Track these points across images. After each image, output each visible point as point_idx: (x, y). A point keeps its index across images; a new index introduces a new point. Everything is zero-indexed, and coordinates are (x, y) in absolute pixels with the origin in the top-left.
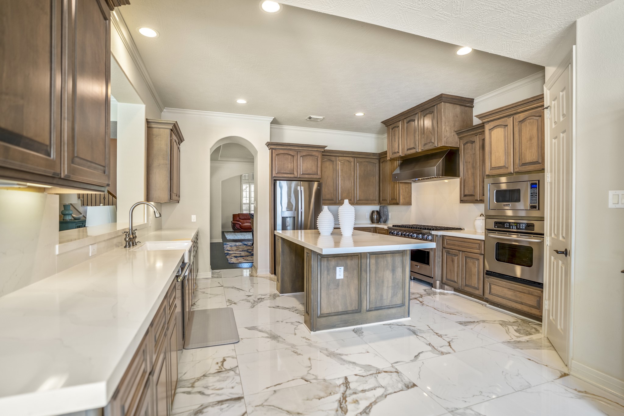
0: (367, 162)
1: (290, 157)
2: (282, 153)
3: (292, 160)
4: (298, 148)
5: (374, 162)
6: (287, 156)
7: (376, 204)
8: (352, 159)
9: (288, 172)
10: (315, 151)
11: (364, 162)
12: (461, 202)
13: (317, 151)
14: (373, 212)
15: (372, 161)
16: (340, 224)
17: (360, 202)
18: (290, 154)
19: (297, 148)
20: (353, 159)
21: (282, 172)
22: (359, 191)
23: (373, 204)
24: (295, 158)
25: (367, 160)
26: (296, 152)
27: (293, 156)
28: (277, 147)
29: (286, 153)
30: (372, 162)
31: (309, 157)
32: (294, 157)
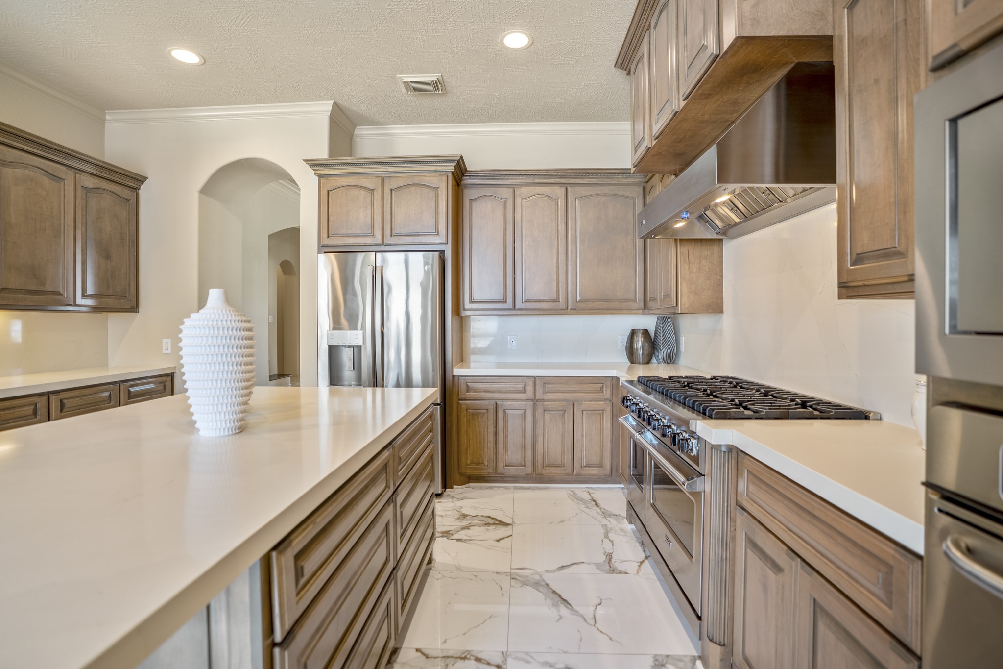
0: (606, 194)
1: (363, 193)
2: (344, 184)
3: (368, 199)
4: (385, 170)
5: (629, 194)
6: (355, 192)
7: (634, 312)
8: (559, 192)
9: (358, 232)
10: (429, 172)
11: (597, 195)
12: (844, 291)
13: (436, 171)
14: (633, 333)
15: (621, 193)
16: (186, 390)
17: (583, 305)
18: (364, 185)
19: (381, 170)
20: (563, 190)
21: (344, 231)
22: (581, 276)
23: (625, 312)
24: (378, 195)
25: (606, 190)
26: (379, 180)
27: (373, 190)
28: (331, 171)
29: (352, 184)
30: (619, 196)
31: (413, 189)
32: (375, 192)
